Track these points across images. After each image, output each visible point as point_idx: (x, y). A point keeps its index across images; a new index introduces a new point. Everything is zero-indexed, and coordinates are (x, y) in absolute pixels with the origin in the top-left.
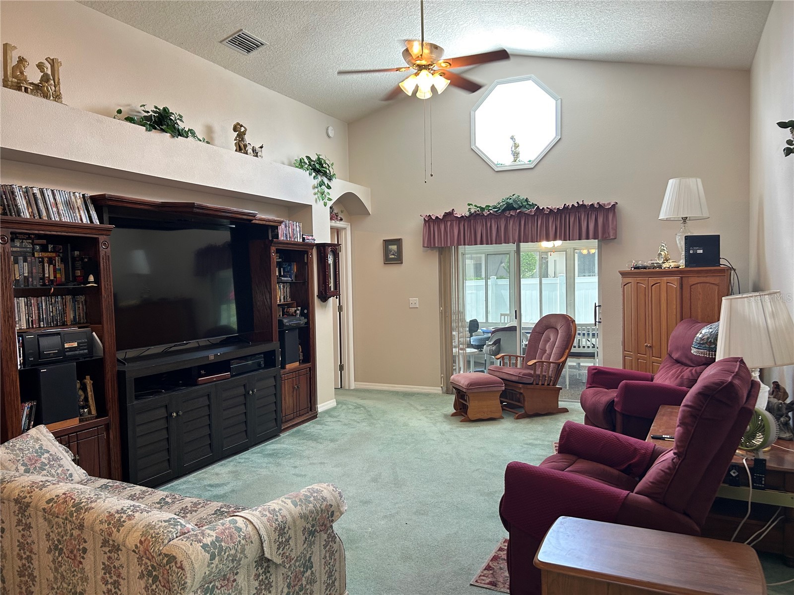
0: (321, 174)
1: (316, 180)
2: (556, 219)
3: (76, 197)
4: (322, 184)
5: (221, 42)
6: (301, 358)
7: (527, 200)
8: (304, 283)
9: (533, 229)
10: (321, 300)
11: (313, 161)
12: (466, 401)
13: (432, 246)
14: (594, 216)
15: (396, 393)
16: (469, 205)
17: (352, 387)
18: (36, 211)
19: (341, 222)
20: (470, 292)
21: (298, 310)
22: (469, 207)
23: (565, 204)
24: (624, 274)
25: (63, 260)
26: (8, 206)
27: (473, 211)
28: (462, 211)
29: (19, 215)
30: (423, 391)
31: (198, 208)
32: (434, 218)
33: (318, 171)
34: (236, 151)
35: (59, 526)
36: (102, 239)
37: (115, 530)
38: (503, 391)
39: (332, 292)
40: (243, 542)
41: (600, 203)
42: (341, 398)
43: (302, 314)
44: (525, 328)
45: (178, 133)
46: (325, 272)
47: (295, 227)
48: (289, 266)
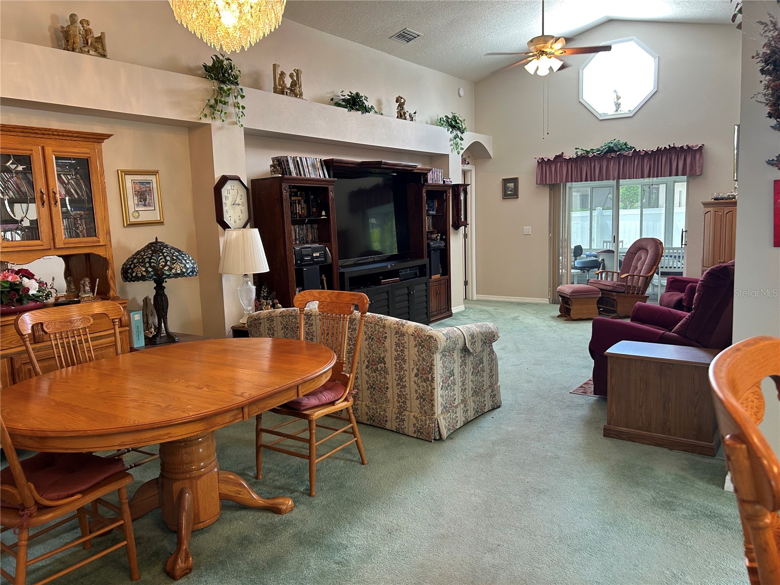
0: (456, 129)
1: (452, 134)
2: (650, 159)
3: (317, 161)
4: (456, 137)
5: (390, 38)
6: (441, 272)
7: (626, 144)
8: (443, 216)
9: (630, 168)
10: (454, 229)
11: (449, 118)
12: (569, 305)
13: (544, 183)
14: (683, 156)
15: (512, 303)
16: (576, 149)
17: (475, 299)
18: (298, 172)
19: (468, 166)
20: (576, 222)
21: (438, 236)
22: (576, 151)
23: (658, 147)
24: (706, 205)
25: (305, 202)
26: (285, 169)
27: (579, 154)
28: (570, 154)
29: (291, 175)
30: (533, 301)
31: (384, 165)
32: (546, 160)
33: (453, 127)
34: (398, 117)
35: (372, 328)
36: (330, 187)
37: (401, 327)
38: (600, 298)
39: (463, 222)
40: (458, 336)
41: (689, 146)
42: (467, 306)
43: (441, 239)
44: (621, 253)
45: (365, 110)
46: (458, 206)
47: (438, 173)
48: (432, 202)
